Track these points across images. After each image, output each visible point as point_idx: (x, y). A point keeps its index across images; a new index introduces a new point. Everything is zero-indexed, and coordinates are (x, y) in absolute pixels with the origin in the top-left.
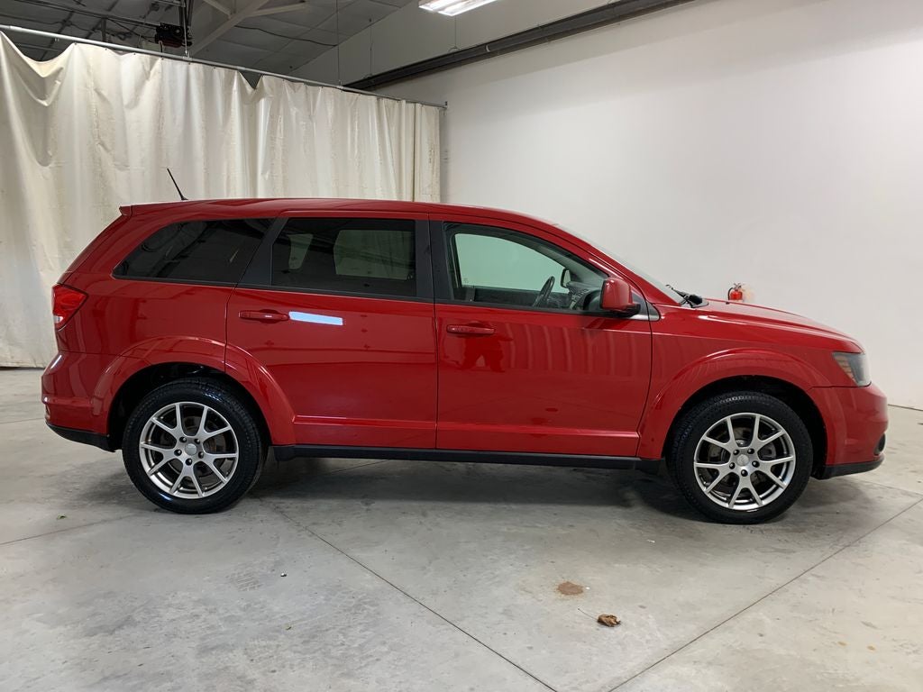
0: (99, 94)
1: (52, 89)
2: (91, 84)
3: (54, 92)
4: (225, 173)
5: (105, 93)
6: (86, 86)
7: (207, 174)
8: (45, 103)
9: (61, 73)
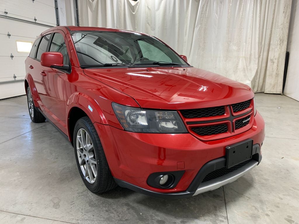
0: (148, 8)
1: (136, 9)
2: (146, 5)
3: (136, 10)
4: (185, 29)
5: (150, 7)
6: (145, 6)
7: (179, 30)
8: (134, 13)
9: (138, 4)
